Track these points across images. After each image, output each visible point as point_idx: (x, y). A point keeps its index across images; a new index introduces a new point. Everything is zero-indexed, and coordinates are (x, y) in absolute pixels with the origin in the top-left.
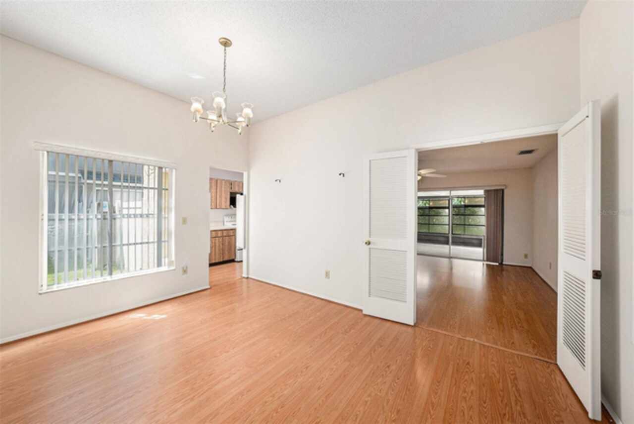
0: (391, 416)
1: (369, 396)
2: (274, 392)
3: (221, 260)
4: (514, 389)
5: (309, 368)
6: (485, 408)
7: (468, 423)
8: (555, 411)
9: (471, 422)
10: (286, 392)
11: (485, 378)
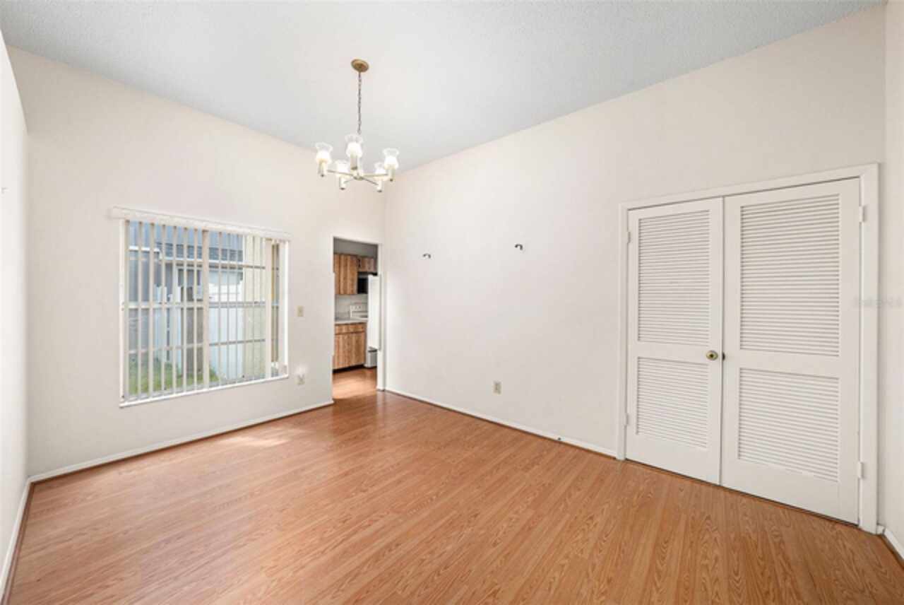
0: (600, 586)
1: (567, 557)
2: (432, 548)
3: (347, 366)
4: (780, 557)
5: (479, 516)
6: (738, 582)
7: (713, 602)
8: (845, 592)
9: (717, 600)
10: (449, 548)
11: (735, 539)
